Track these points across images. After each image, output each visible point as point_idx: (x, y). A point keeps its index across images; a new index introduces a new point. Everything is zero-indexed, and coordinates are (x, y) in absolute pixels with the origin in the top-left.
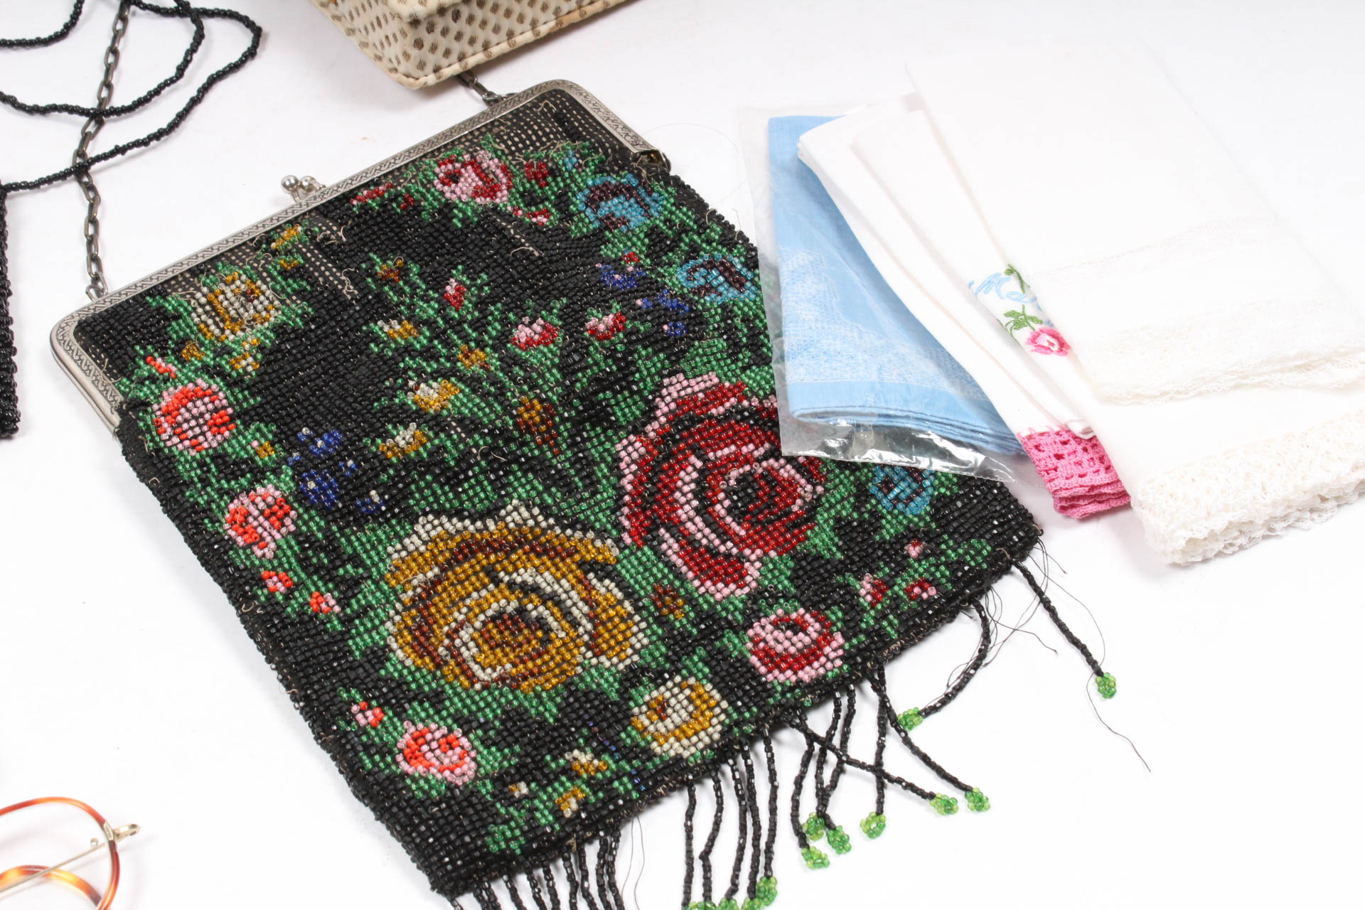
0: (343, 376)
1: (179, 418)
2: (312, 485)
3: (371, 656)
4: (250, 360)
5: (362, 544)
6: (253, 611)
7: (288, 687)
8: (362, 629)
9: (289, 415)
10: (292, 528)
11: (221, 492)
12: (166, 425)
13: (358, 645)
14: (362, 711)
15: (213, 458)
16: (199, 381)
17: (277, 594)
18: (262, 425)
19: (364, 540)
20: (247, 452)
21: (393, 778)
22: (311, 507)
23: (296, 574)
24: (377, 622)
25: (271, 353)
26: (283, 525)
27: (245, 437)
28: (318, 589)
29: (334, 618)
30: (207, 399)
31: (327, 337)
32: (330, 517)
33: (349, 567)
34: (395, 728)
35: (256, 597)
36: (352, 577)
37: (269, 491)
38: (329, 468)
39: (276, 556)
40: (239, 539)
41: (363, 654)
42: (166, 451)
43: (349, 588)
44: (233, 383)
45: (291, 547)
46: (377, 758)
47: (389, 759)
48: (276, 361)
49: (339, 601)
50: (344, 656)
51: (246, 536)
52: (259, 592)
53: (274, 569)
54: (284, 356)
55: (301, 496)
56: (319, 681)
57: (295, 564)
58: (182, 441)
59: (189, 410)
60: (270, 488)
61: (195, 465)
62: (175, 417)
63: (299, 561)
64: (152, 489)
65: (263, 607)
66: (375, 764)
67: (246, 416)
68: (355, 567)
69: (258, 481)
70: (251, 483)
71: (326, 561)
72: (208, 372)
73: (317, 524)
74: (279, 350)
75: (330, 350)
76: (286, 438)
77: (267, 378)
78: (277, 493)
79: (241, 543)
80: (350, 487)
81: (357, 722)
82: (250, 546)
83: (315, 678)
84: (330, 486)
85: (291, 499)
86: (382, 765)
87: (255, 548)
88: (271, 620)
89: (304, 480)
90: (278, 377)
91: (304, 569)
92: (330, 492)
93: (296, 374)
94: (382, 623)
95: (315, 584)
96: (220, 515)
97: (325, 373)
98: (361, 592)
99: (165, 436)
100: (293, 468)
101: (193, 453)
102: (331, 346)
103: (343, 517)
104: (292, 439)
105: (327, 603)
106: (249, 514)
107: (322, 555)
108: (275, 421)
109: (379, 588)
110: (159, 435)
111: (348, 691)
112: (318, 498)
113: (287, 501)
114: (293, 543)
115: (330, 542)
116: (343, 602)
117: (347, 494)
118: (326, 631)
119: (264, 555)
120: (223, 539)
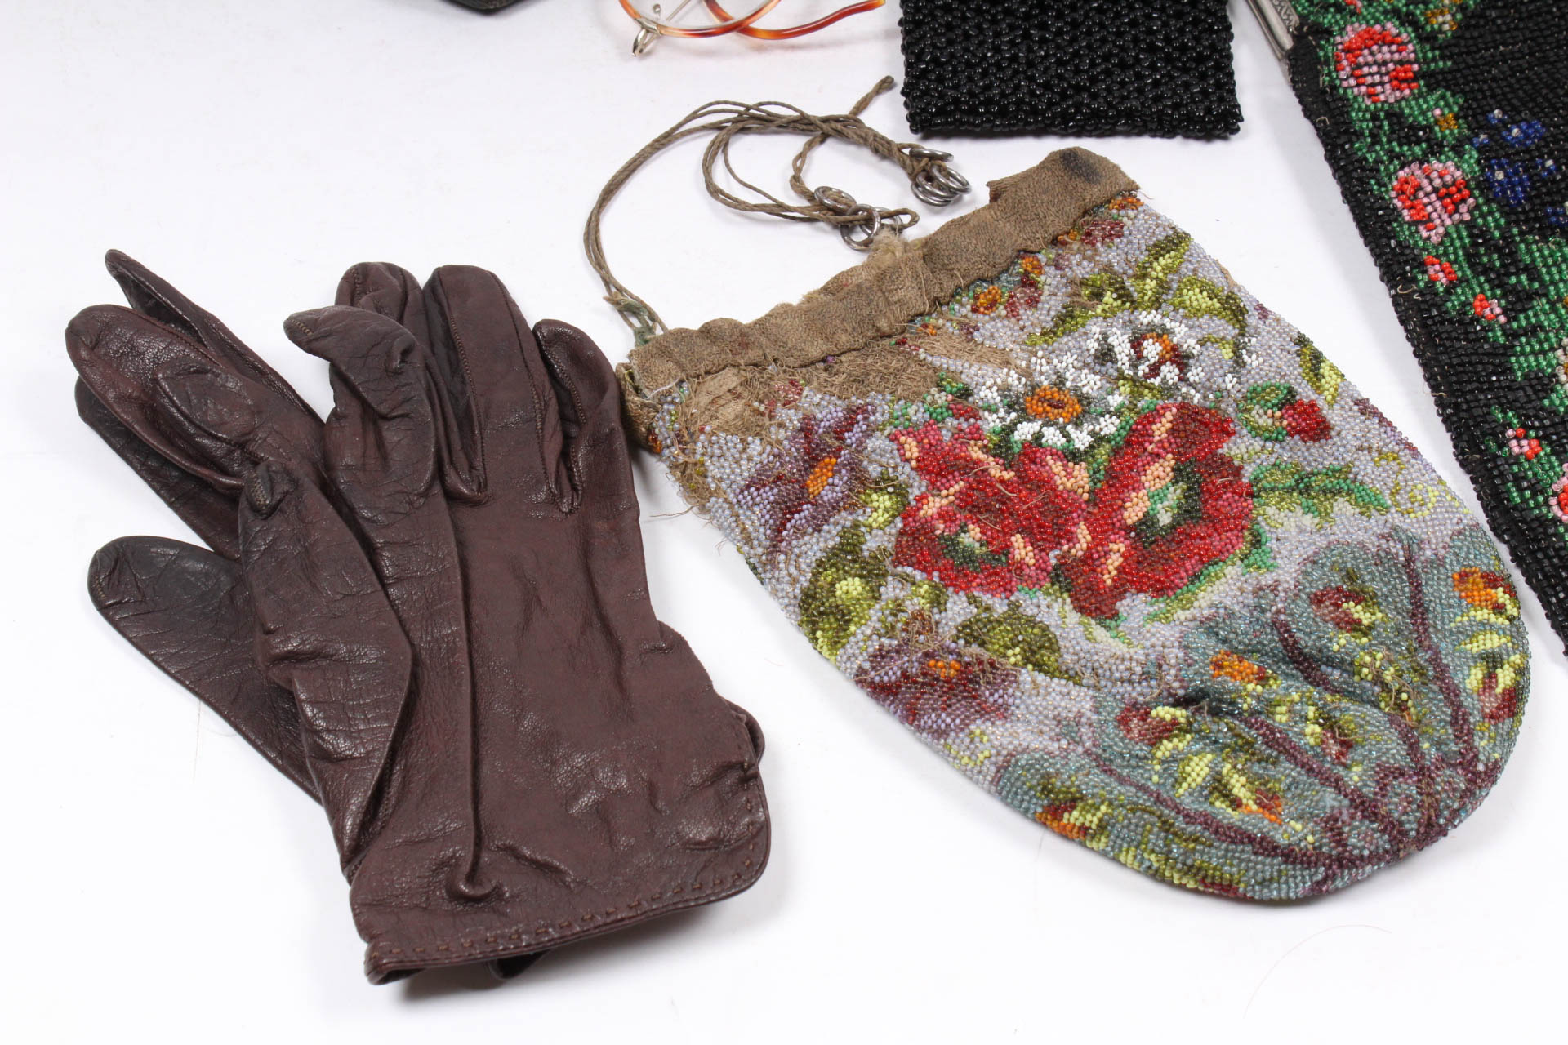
0: (1552, 63)
1: (1361, 59)
2: (1500, 176)
3: (1534, 382)
4: (1448, 17)
5: (1542, 256)
6: (1410, 295)
7: (1435, 388)
8: (1528, 349)
9: (1481, 90)
10: (1467, 217)
11: (1390, 153)
12: (1345, 63)
13: (1522, 364)
14: (1516, 437)
15: (1389, 115)
16: (1389, 25)
17: (1438, 284)
18: (1448, 94)
19: (1546, 253)
20: (1427, 119)
21: (1542, 521)
22: (1493, 200)
23: (1461, 268)
24: (1546, 346)
25: (1473, 16)
26: (1456, 211)
27: (1426, 102)
28: (1483, 292)
29: (1498, 329)
30: (1394, 47)
31: (1539, 15)
32: (1513, 217)
33: (1523, 277)
34: (1552, 467)
35: (1414, 280)
36: (1524, 290)
37: (1449, 169)
38: (1523, 161)
39: (1442, 243)
40: (1405, 212)
41: (1525, 376)
42: (1341, 91)
43: (1517, 302)
44: (1427, 38)
45: (1461, 238)
46: (1528, 494)
47: (1541, 499)
48: (1476, 26)
49: (1505, 311)
50: (1503, 373)
51: (1413, 212)
52: (1420, 277)
53: (1437, 256)
54: (1486, 24)
55: (1485, 185)
56: (1472, 392)
57: (1461, 258)
58: (1358, 85)
59: (1372, 54)
60: (1451, 165)
61: (1368, 116)
62: (1357, 57)
63: (1468, 256)
64: (1317, 129)
65: (1422, 294)
66: (1524, 501)
67: (1433, 80)
68: (1531, 280)
69: (1433, 154)
70: (1425, 154)
71: (1498, 264)
72: (1399, 18)
73: (1496, 221)
74: (1482, 16)
75: (1541, 30)
76: (1473, 116)
77: (1463, 43)
78: (1458, 174)
79: (1407, 218)
80: (1544, 190)
81: (1510, 449)
82: (1415, 223)
83: (1469, 387)
84: (1521, 183)
85: (1472, 184)
86: (1531, 503)
87: (1421, 228)
88: (1429, 311)
89: (1491, 168)
90: (1476, 45)
91: (1472, 266)
92: (1518, 189)
93: (1496, 48)
94: (1552, 349)
95: (1480, 285)
96: (1386, 179)
97: (1531, 54)
98: (1532, 308)
99: (1343, 75)
100: (1479, 150)
101: (1368, 102)
102: (1543, 26)
103: (1526, 221)
104: (1480, 118)
105: (1492, 310)
106: (1419, 188)
107: (1495, 256)
108: (1463, 92)
109: (1554, 310)
110: (1337, 71)
111: (1504, 412)
112: (1504, 192)
113: (1467, 186)
114: (1464, 234)
115: (1508, 245)
116: (1510, 312)
117: (1538, 196)
118: (1486, 339)
119: (1429, 238)
120: (1388, 207)
